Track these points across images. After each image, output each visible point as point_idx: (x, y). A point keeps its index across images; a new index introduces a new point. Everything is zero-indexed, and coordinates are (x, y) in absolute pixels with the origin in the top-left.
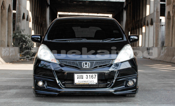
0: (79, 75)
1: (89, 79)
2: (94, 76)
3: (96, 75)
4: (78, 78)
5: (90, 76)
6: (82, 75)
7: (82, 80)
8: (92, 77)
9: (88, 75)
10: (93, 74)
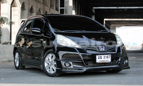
0: (99, 56)
1: (105, 59)
2: (109, 57)
3: (110, 56)
4: (98, 58)
5: (106, 56)
6: (101, 56)
7: (101, 60)
8: (107, 57)
9: (105, 56)
10: (108, 55)
